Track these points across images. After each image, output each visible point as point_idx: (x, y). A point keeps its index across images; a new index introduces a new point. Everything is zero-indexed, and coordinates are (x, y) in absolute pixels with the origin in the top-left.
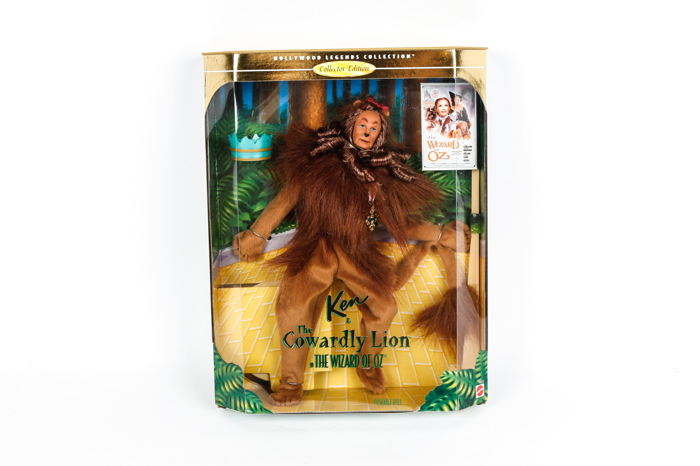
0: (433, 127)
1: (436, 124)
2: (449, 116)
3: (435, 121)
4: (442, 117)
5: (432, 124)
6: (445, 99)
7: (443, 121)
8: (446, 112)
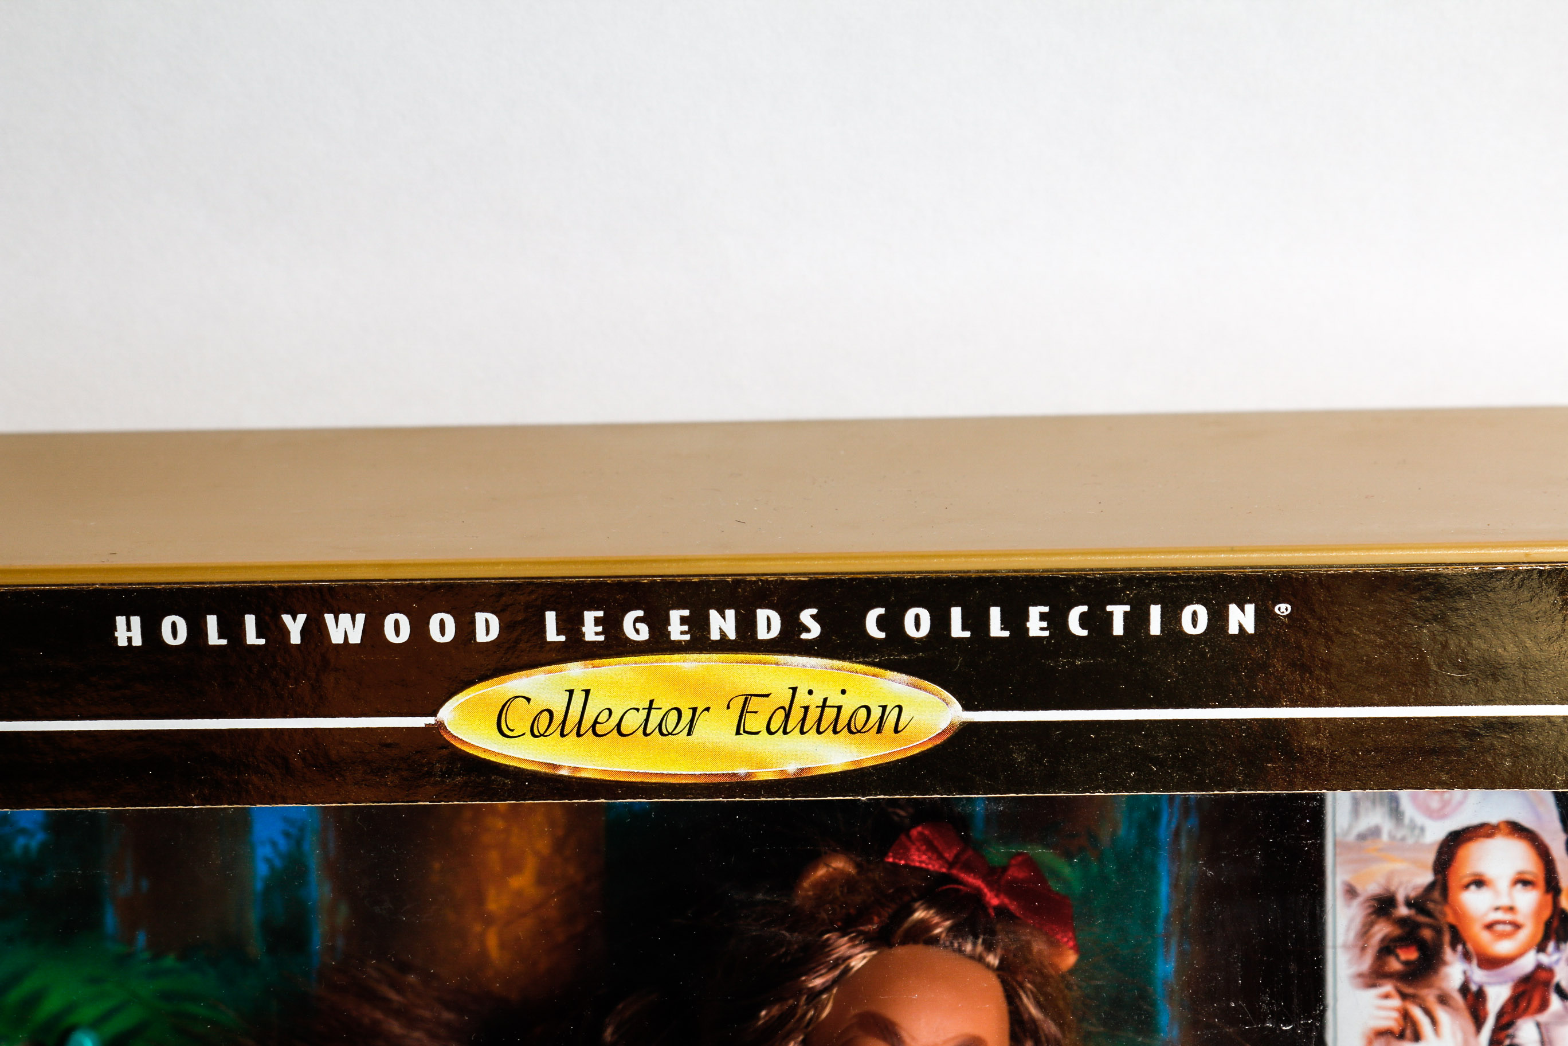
0: (1417, 1037)
1: (1443, 1015)
2: (1545, 959)
3: (1430, 996)
4: (1491, 963)
5: (1406, 1016)
6: (1516, 829)
7: (1498, 995)
8: (1517, 926)
